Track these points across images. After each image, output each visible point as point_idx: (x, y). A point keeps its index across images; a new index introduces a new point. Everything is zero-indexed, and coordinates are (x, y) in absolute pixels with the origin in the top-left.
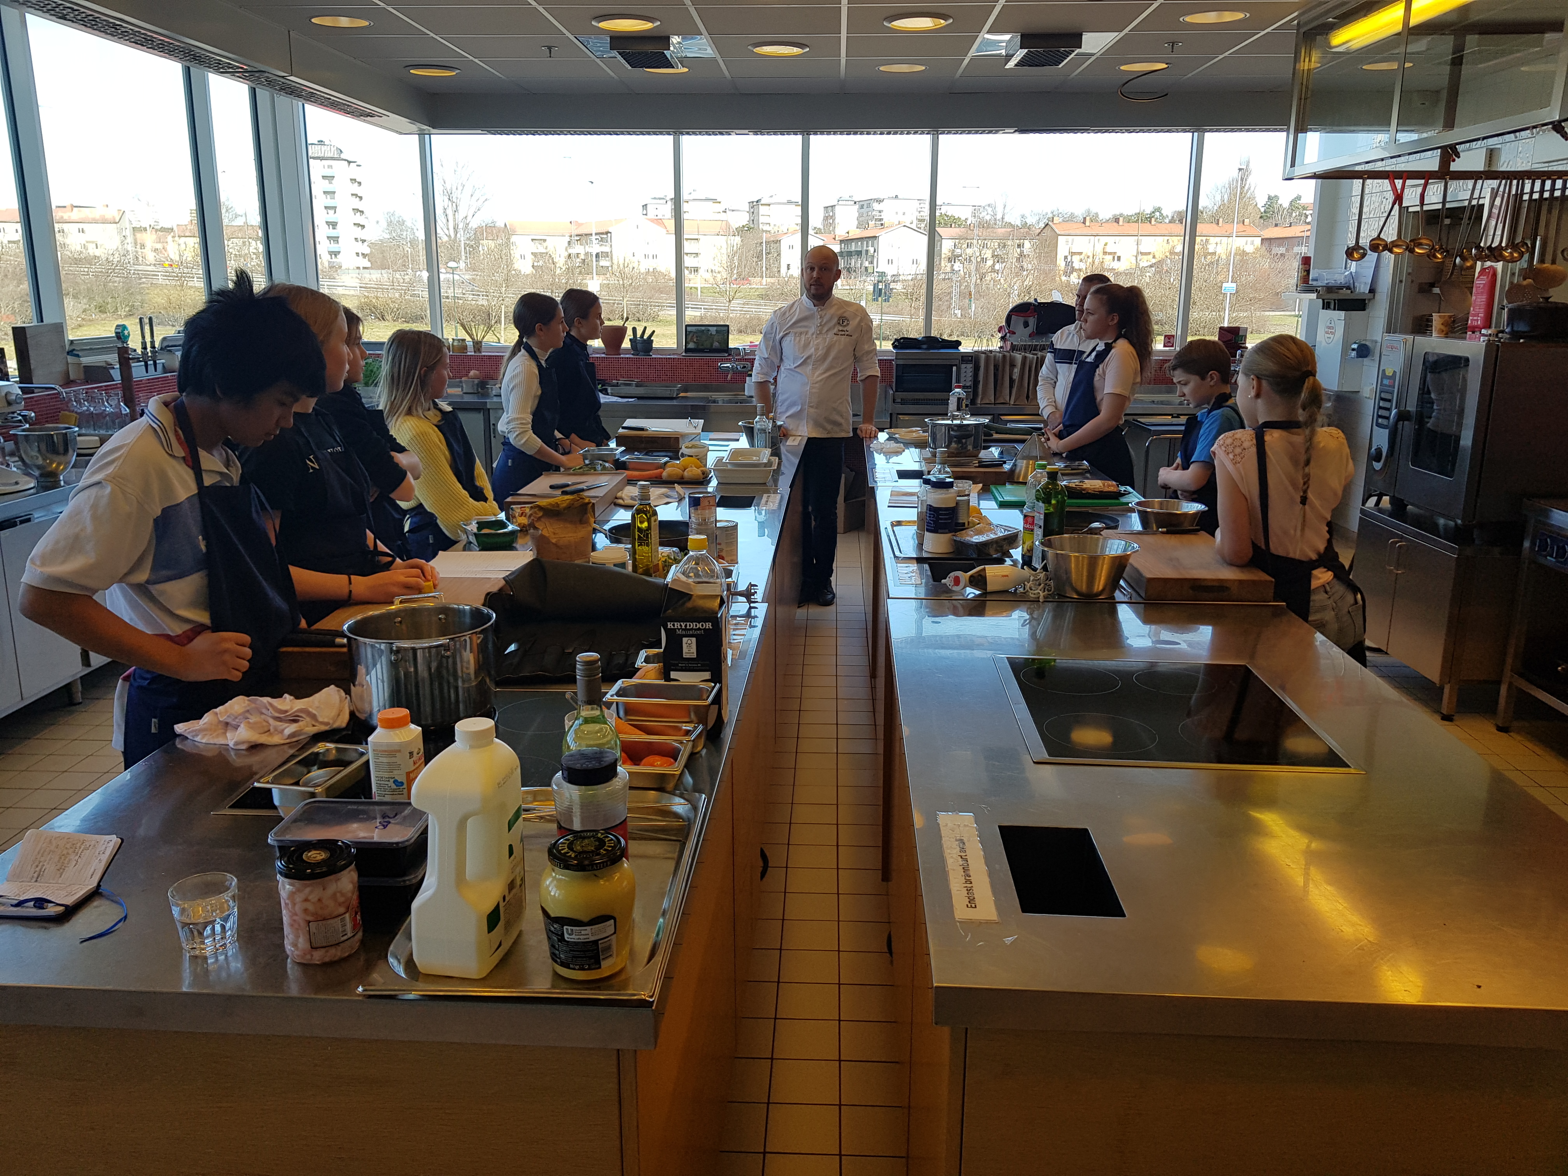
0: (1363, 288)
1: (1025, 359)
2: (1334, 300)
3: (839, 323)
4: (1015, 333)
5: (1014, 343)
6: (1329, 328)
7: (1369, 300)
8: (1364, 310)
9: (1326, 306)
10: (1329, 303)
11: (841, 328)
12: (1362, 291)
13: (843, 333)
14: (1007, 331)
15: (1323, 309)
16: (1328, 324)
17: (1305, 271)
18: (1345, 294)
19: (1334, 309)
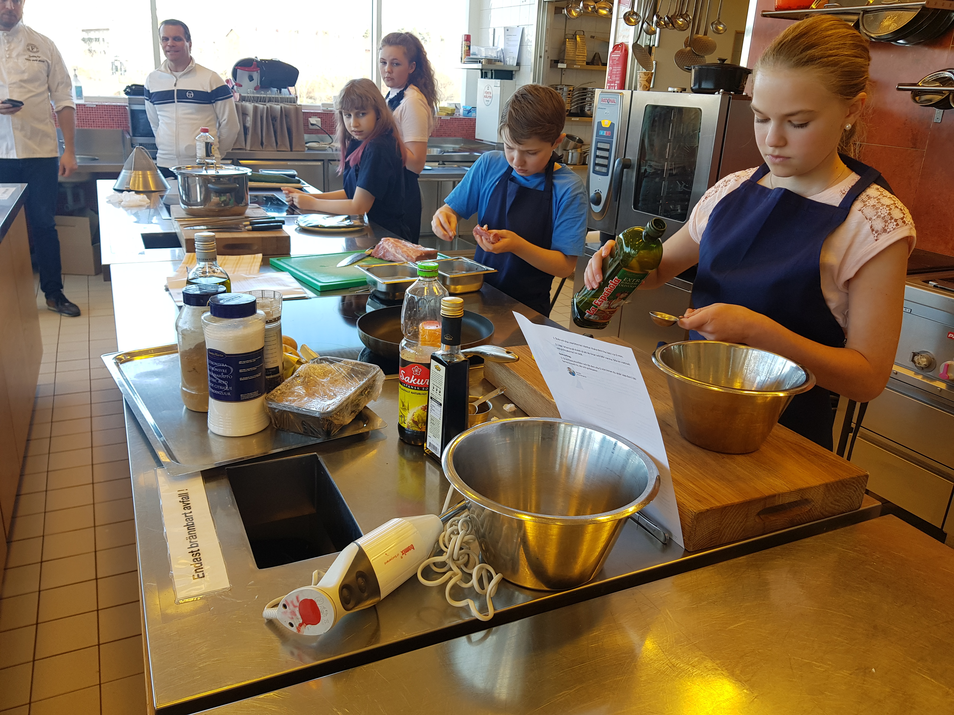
0: (511, 62)
1: (256, 109)
2: (492, 70)
3: (29, 49)
4: (241, 86)
5: (242, 95)
6: (487, 93)
7: (516, 71)
8: (512, 79)
9: (484, 75)
10: (486, 73)
11: (32, 54)
12: (511, 64)
13: (35, 59)
14: (234, 84)
15: (482, 77)
16: (486, 90)
17: (467, 46)
18: (499, 66)
19: (492, 78)
